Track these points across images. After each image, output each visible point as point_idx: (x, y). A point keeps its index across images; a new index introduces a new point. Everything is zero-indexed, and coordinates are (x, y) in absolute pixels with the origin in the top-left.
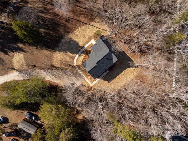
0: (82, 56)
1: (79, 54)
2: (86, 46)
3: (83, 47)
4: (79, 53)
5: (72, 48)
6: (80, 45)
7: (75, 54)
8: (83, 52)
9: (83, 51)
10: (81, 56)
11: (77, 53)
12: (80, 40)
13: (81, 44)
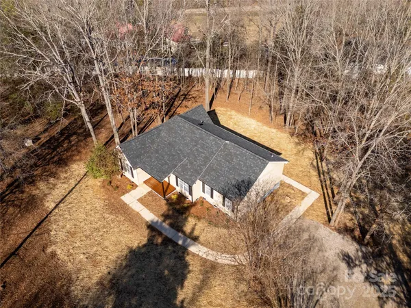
0: (193, 229)
1: (184, 241)
2: (149, 216)
3: (151, 227)
4: (180, 242)
5: (160, 277)
6: (145, 241)
7: (188, 258)
8: (178, 227)
9: (171, 225)
10: (196, 233)
11: (184, 250)
12: (116, 244)
13: (138, 238)
